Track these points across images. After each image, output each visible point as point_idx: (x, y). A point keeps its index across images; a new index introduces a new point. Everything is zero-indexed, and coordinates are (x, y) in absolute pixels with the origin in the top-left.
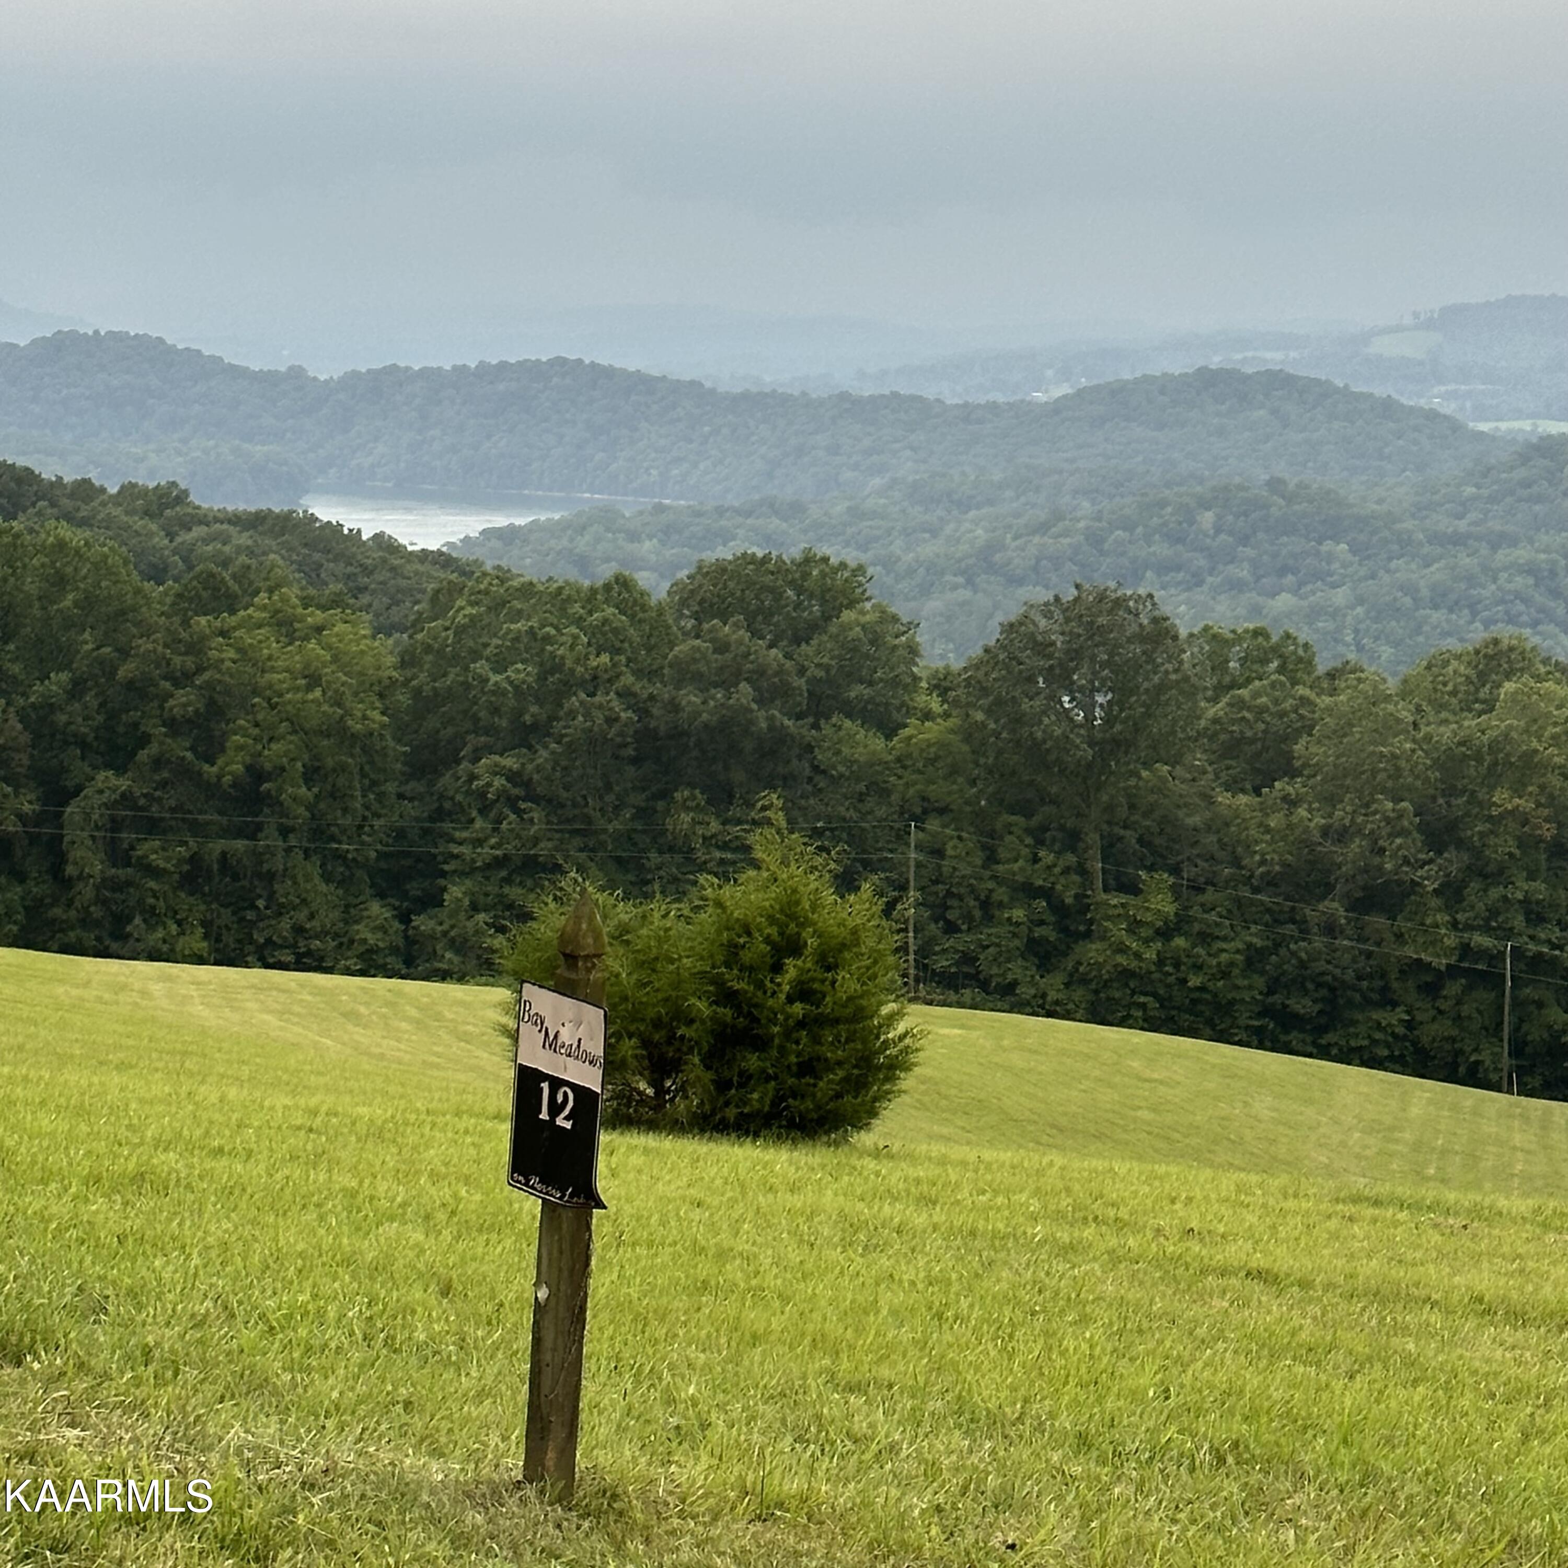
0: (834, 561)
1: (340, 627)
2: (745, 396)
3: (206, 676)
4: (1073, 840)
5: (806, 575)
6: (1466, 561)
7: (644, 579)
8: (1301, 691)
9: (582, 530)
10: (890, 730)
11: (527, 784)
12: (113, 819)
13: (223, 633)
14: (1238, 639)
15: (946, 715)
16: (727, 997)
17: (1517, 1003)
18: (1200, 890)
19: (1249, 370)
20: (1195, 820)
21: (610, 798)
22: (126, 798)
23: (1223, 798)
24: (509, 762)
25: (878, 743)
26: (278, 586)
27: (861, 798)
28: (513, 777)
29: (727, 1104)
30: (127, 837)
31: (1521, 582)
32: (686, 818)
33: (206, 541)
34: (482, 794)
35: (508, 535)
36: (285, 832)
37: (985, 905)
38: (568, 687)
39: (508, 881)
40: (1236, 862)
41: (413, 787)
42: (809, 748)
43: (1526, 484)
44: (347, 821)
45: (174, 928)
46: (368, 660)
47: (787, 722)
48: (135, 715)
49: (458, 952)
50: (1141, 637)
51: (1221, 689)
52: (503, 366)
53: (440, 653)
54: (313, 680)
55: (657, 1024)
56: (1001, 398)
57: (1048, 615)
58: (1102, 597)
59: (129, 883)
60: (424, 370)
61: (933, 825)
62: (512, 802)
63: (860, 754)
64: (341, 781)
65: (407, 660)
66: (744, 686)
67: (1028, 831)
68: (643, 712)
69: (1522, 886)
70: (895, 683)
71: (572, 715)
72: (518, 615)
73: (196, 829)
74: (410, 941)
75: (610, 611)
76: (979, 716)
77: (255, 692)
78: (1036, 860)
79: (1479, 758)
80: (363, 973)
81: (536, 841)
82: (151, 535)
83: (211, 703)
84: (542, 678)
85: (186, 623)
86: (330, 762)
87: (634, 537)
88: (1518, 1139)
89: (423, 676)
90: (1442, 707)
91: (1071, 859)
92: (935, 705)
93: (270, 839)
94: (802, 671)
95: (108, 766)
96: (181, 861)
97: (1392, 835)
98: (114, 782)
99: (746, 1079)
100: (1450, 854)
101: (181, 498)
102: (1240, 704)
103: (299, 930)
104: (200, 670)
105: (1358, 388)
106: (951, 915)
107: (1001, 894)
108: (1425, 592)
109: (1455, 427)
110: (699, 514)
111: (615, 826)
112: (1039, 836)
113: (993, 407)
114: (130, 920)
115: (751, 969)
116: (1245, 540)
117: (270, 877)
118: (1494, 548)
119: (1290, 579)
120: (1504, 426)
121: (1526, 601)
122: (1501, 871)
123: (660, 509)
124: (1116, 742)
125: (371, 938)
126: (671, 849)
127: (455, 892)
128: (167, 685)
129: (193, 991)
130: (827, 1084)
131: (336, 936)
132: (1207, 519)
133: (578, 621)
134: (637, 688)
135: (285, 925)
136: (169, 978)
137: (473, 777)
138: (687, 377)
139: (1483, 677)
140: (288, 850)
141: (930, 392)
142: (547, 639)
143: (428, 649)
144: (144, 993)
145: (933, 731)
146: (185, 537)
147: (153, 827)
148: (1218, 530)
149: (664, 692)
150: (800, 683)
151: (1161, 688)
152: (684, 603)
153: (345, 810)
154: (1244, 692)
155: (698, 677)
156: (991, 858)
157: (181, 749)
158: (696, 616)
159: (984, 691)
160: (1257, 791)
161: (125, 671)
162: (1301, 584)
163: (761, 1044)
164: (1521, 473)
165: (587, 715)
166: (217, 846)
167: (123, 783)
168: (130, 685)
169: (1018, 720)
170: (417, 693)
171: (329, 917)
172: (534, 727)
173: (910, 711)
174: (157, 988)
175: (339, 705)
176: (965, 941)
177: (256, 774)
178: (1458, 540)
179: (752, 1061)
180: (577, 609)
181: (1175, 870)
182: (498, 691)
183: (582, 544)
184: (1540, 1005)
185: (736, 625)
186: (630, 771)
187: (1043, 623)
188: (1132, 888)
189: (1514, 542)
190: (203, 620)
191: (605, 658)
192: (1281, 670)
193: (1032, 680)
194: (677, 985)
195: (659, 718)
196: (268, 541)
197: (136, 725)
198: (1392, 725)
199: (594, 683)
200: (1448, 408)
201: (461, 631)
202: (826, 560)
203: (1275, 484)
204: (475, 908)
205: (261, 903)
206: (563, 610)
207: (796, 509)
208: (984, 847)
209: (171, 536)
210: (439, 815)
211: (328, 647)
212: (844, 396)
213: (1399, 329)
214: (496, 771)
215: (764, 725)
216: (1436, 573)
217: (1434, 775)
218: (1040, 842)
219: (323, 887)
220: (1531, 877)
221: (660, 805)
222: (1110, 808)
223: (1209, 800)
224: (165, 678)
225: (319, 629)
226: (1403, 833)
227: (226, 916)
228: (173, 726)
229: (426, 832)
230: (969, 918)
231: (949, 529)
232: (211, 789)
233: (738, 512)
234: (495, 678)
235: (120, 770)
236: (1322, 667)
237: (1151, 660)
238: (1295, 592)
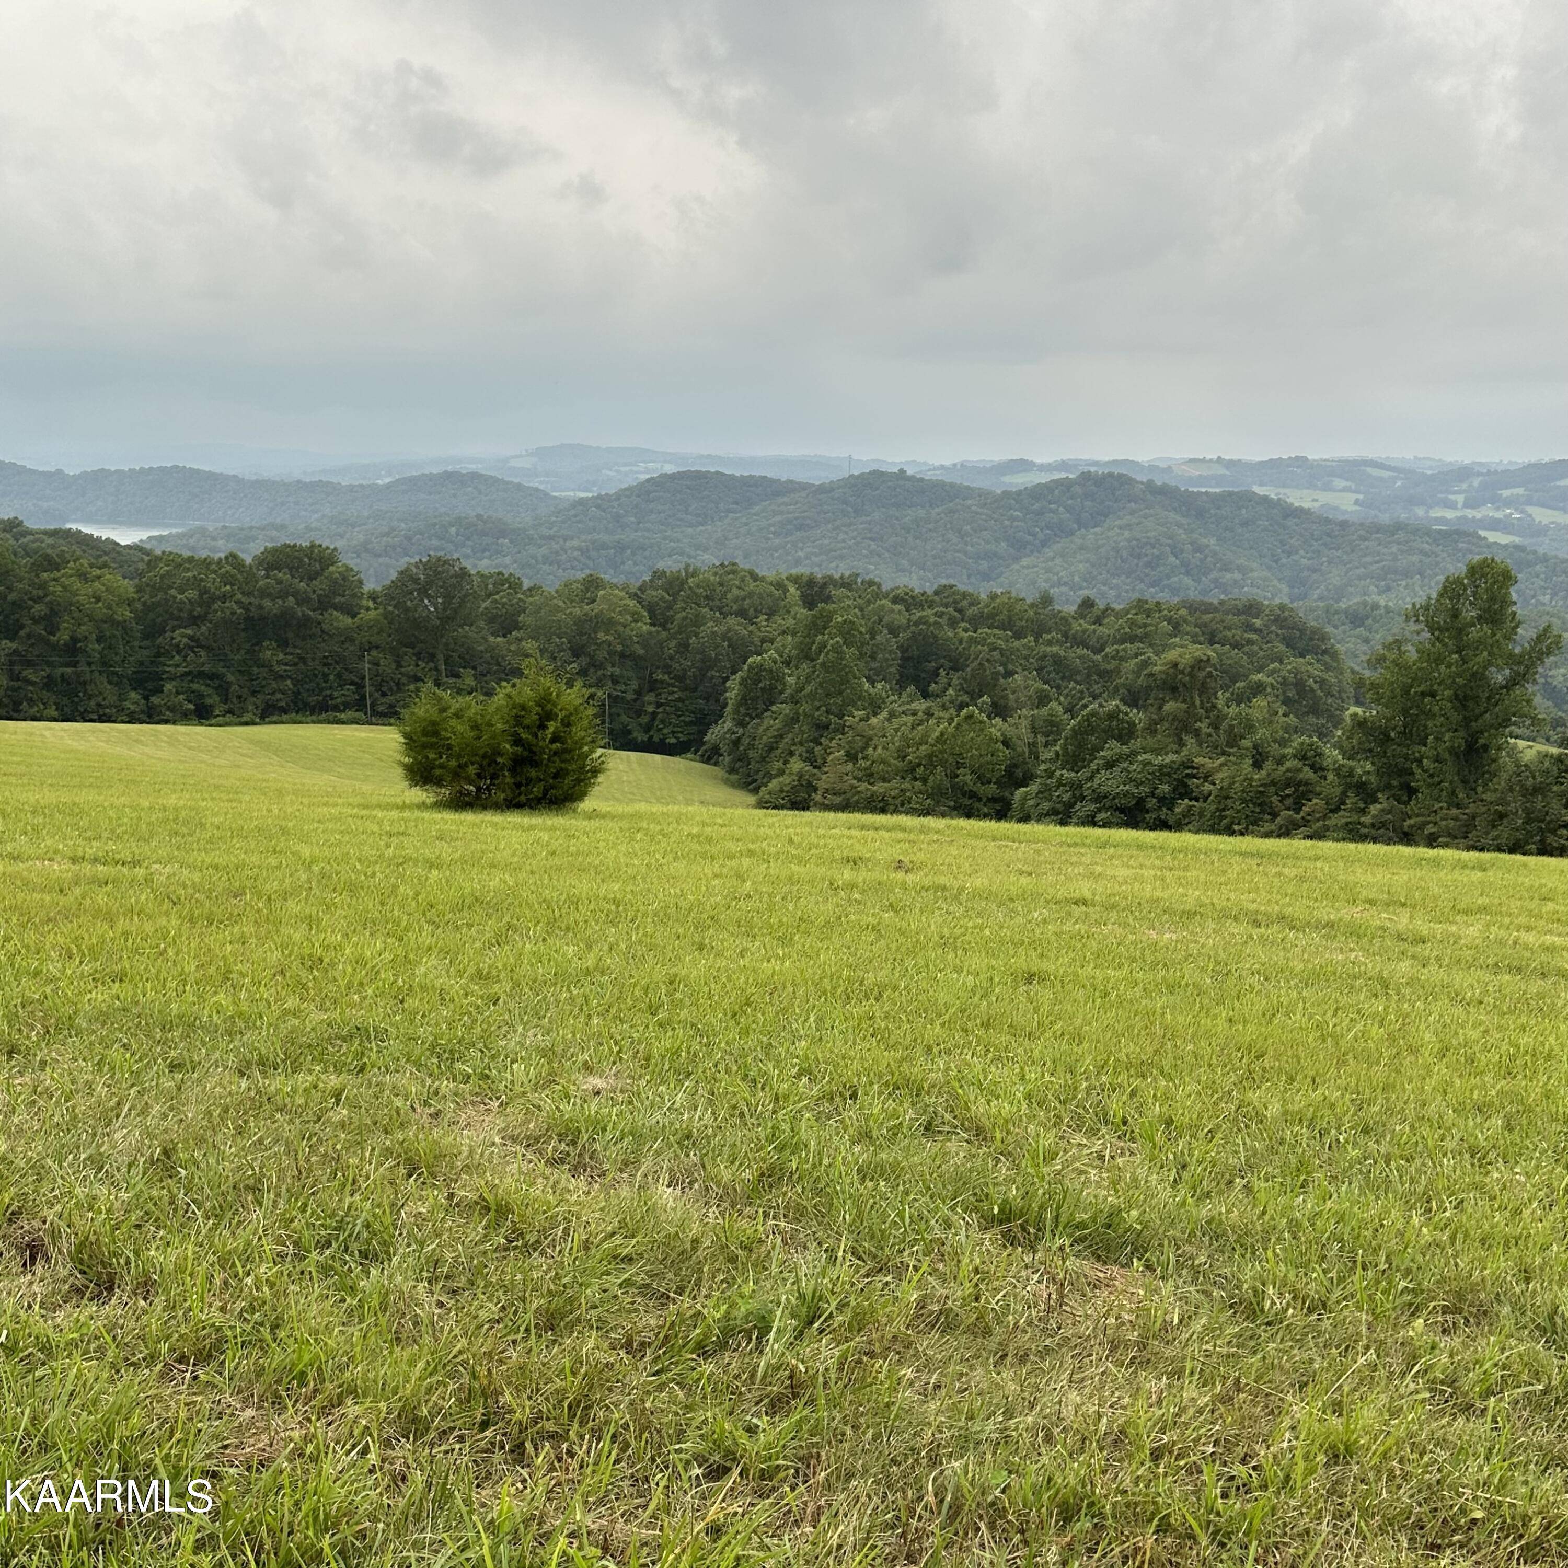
0: (324, 546)
1: (108, 576)
2: (257, 481)
3: (48, 598)
4: (432, 657)
5: (312, 552)
6: (556, 547)
7: (242, 555)
8: (520, 596)
9: (191, 536)
10: (354, 616)
11: (197, 641)
12: (10, 661)
13: (55, 580)
14: (492, 576)
15: (376, 609)
16: (517, 741)
17: (611, 715)
18: (485, 675)
19: (464, 472)
20: (482, 648)
21: (235, 645)
22: (15, 651)
23: (491, 639)
24: (189, 632)
25: (350, 621)
26: (78, 559)
27: (343, 642)
28: (191, 638)
29: (520, 794)
30: (17, 668)
31: (576, 553)
32: (269, 653)
33: (33, 542)
34: (178, 646)
35: (160, 539)
36: (89, 664)
37: (398, 684)
38: (213, 599)
39: (192, 681)
40: (499, 664)
41: (146, 643)
42: (319, 623)
43: (575, 516)
44: (117, 658)
45: (42, 707)
46: (122, 590)
47: (311, 613)
48: (17, 616)
49: (172, 711)
50: (456, 576)
51: (489, 595)
52: (151, 469)
53: (153, 586)
54: (98, 600)
55: (484, 756)
56: (364, 483)
57: (417, 567)
58: (439, 559)
59: (19, 688)
60: (116, 471)
61: (374, 653)
62: (191, 649)
63: (341, 625)
64: (113, 641)
65: (139, 590)
66: (291, 598)
67: (414, 654)
68: (247, 610)
69: (610, 670)
70: (354, 596)
71: (216, 611)
72: (188, 570)
73: (50, 664)
74: (150, 708)
75: (229, 568)
76: (390, 608)
77: (71, 605)
78: (417, 665)
79: (591, 620)
80: (129, 722)
81: (203, 664)
82: (8, 540)
83: (52, 610)
84: (201, 595)
85: (37, 576)
86: (108, 634)
87: (214, 539)
88: (621, 767)
89: (147, 597)
90: (572, 601)
91: (432, 665)
92: (371, 604)
93: (82, 667)
94: (314, 591)
95: (6, 638)
96: (43, 677)
97: (560, 651)
98: (10, 645)
99: (529, 781)
100: (582, 658)
101: (20, 524)
102: (496, 601)
103: (99, 705)
104: (46, 595)
105: (506, 479)
106: (384, 689)
107: (404, 680)
108: (540, 559)
109: (546, 495)
110: (242, 529)
111: (238, 657)
112: (418, 656)
113: (361, 486)
114: (21, 703)
115: (528, 727)
116: (468, 539)
117: (85, 683)
118: (565, 540)
119: (487, 554)
120: (563, 494)
121: (579, 561)
122: (602, 664)
123: (224, 527)
124: (448, 618)
125: (132, 707)
126: (263, 666)
127: (169, 687)
128: (30, 602)
129: (62, 733)
130: (568, 781)
131: (116, 707)
132: (453, 530)
133: (215, 572)
134: (243, 600)
135: (93, 703)
136: (50, 729)
137: (172, 638)
138: (231, 473)
139: (587, 590)
140: (92, 671)
141: (334, 480)
142: (202, 580)
143: (148, 585)
144: (42, 735)
145: (372, 614)
146: (23, 540)
147: (29, 664)
148: (457, 535)
149: (256, 602)
150: (314, 596)
151: (465, 596)
152: (260, 564)
153: (116, 654)
154: (497, 597)
155: (269, 595)
156: (399, 666)
157: (40, 630)
158: (266, 569)
159: (393, 598)
160: (504, 636)
161: (12, 597)
162: (491, 556)
163: (536, 764)
164: (573, 512)
165: (222, 612)
166: (60, 671)
167: (14, 646)
168: (14, 603)
169: (407, 610)
170: (144, 604)
171: (112, 699)
172: (199, 617)
173: (361, 607)
174: (47, 733)
175: (110, 609)
176: (390, 699)
177: (74, 640)
178: (551, 538)
179: (533, 773)
180: (213, 567)
181: (474, 668)
182: (182, 602)
183: (192, 542)
184: (619, 715)
185: (285, 574)
186: (243, 634)
187: (415, 570)
188: (457, 676)
189: (572, 538)
190: (45, 574)
191: (228, 587)
192: (510, 587)
193: (411, 593)
194: (493, 737)
195: (253, 611)
196: (61, 541)
197: (18, 620)
198: (557, 609)
199: (224, 598)
200: (542, 487)
201: (162, 577)
202: (320, 546)
203: (479, 516)
204: (178, 693)
205: (81, 694)
206: (208, 568)
207: (283, 527)
208: (395, 661)
209: (17, 540)
210: (158, 655)
211: (104, 585)
212: (299, 482)
213: (520, 456)
214: (183, 635)
215: (300, 614)
216: (543, 551)
217: (574, 628)
218: (419, 659)
219: (109, 687)
220: (613, 666)
221: (257, 648)
222: (447, 644)
223: (486, 640)
224: (30, 599)
225: (99, 577)
226: (564, 650)
227: (65, 700)
228: (35, 621)
229: (152, 662)
230: (391, 689)
231: (348, 535)
232: (54, 647)
233: (258, 528)
234: (179, 597)
235: (12, 640)
236: (525, 587)
237: (460, 585)
238: (490, 558)
